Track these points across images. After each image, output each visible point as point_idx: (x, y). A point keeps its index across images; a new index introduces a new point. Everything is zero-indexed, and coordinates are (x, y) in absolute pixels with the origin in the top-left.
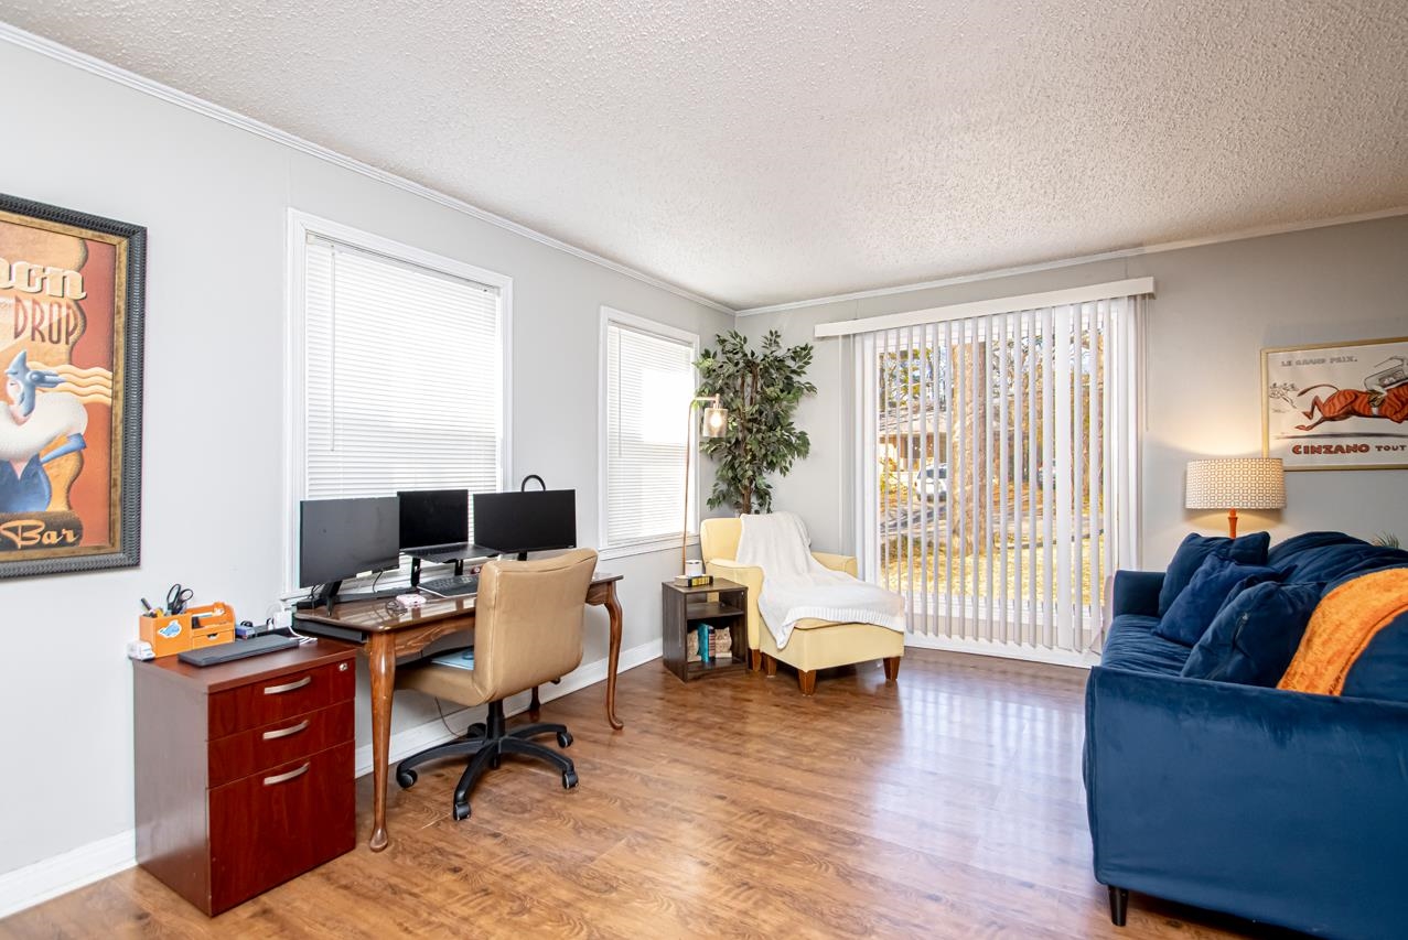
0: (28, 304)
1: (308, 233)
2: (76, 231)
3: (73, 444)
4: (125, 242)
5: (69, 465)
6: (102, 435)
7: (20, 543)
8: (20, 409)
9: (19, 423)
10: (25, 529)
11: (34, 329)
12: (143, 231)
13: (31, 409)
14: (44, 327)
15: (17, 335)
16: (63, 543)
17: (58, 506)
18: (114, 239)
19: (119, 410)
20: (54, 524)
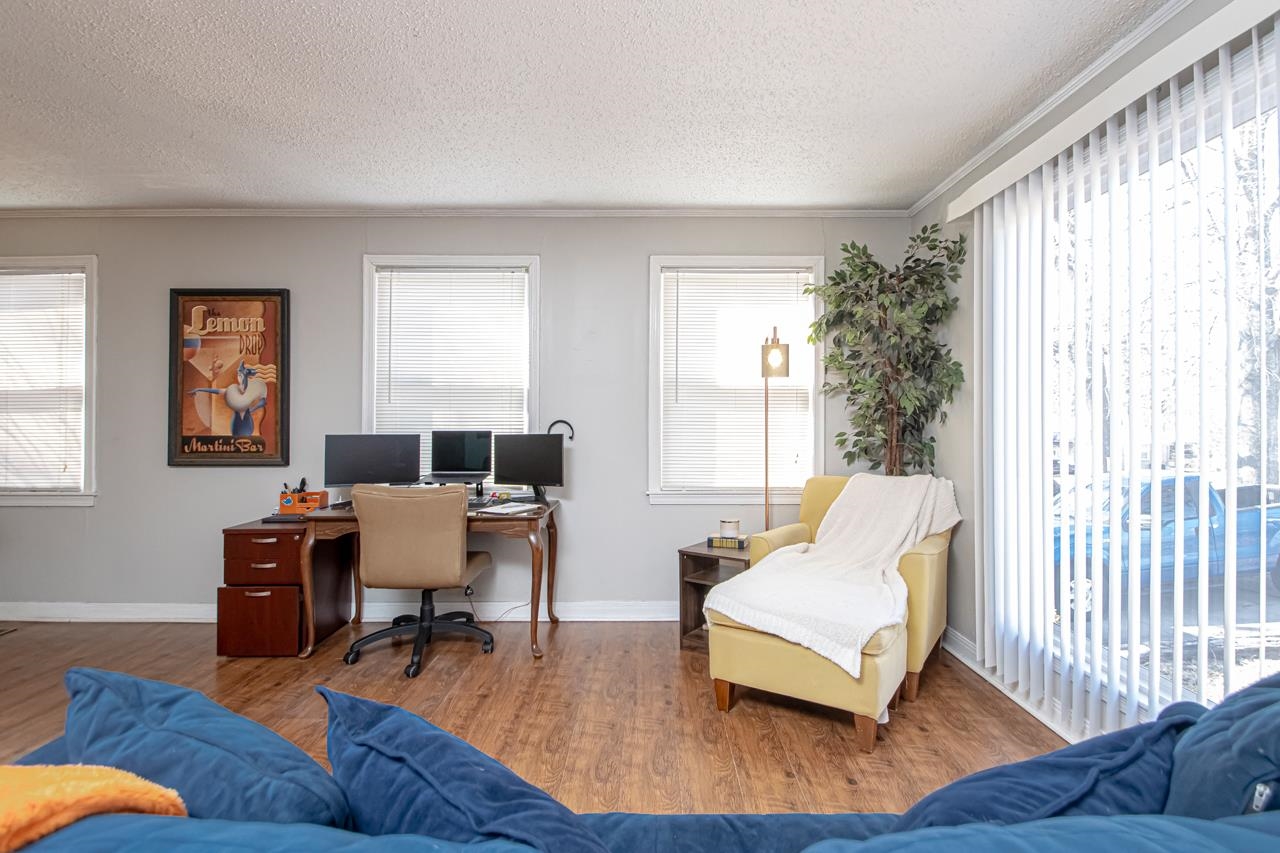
0: (244, 337)
1: (378, 266)
2: (260, 297)
3: (261, 403)
4: (279, 298)
5: (260, 413)
6: (273, 398)
7: (242, 450)
8: (242, 387)
9: (242, 393)
10: (245, 443)
11: (247, 348)
12: (288, 291)
13: (246, 387)
14: (250, 348)
15: (241, 353)
16: (258, 451)
17: (256, 433)
18: (274, 298)
19: (279, 386)
20: (255, 442)
